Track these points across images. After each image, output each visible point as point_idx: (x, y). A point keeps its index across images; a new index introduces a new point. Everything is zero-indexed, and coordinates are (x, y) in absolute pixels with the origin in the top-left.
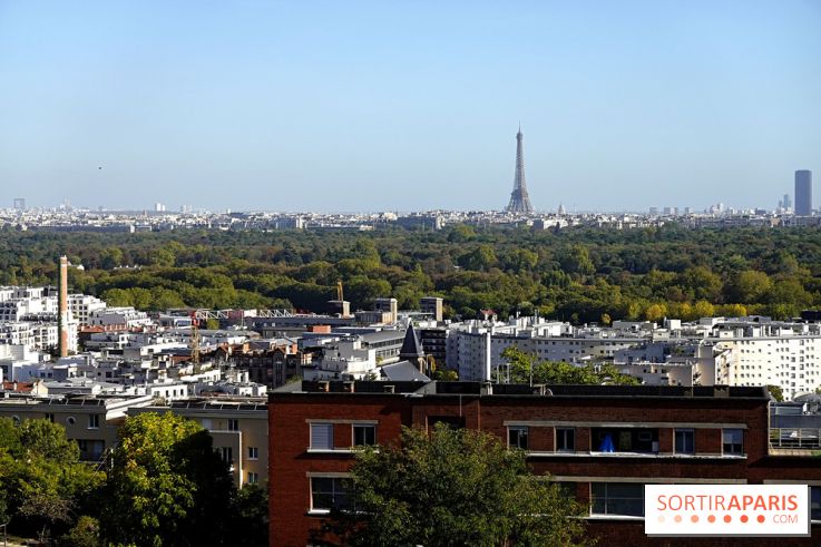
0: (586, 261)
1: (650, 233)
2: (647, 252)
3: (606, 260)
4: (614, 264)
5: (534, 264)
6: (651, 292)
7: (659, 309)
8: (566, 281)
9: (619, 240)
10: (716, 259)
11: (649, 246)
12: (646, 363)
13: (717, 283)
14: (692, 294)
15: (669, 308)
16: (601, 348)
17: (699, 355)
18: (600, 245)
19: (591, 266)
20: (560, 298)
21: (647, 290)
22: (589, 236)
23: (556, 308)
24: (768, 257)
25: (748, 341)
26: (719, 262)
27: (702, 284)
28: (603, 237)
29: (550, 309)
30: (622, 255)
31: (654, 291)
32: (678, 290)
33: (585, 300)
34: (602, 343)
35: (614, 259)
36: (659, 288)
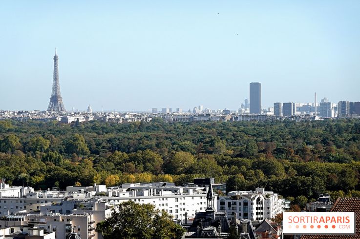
0: (83, 145)
1: (136, 126)
2: (129, 139)
3: (98, 145)
4: (104, 147)
5: (46, 148)
6: (114, 167)
7: (114, 178)
8: (59, 159)
9: (112, 131)
10: (173, 144)
11: (131, 135)
12: (57, 214)
13: (159, 160)
14: (141, 167)
15: (121, 178)
16: (38, 205)
17: (96, 208)
18: (99, 134)
19: (86, 149)
20: (49, 171)
21: (111, 165)
22: (94, 128)
23: (45, 178)
24: (207, 143)
25: (139, 200)
26: (175, 146)
27: (149, 161)
28: (103, 128)
29: (40, 178)
30: (109, 141)
31: (116, 165)
32: (132, 165)
33: (65, 172)
34: (38, 201)
35: (104, 144)
36: (120, 164)
